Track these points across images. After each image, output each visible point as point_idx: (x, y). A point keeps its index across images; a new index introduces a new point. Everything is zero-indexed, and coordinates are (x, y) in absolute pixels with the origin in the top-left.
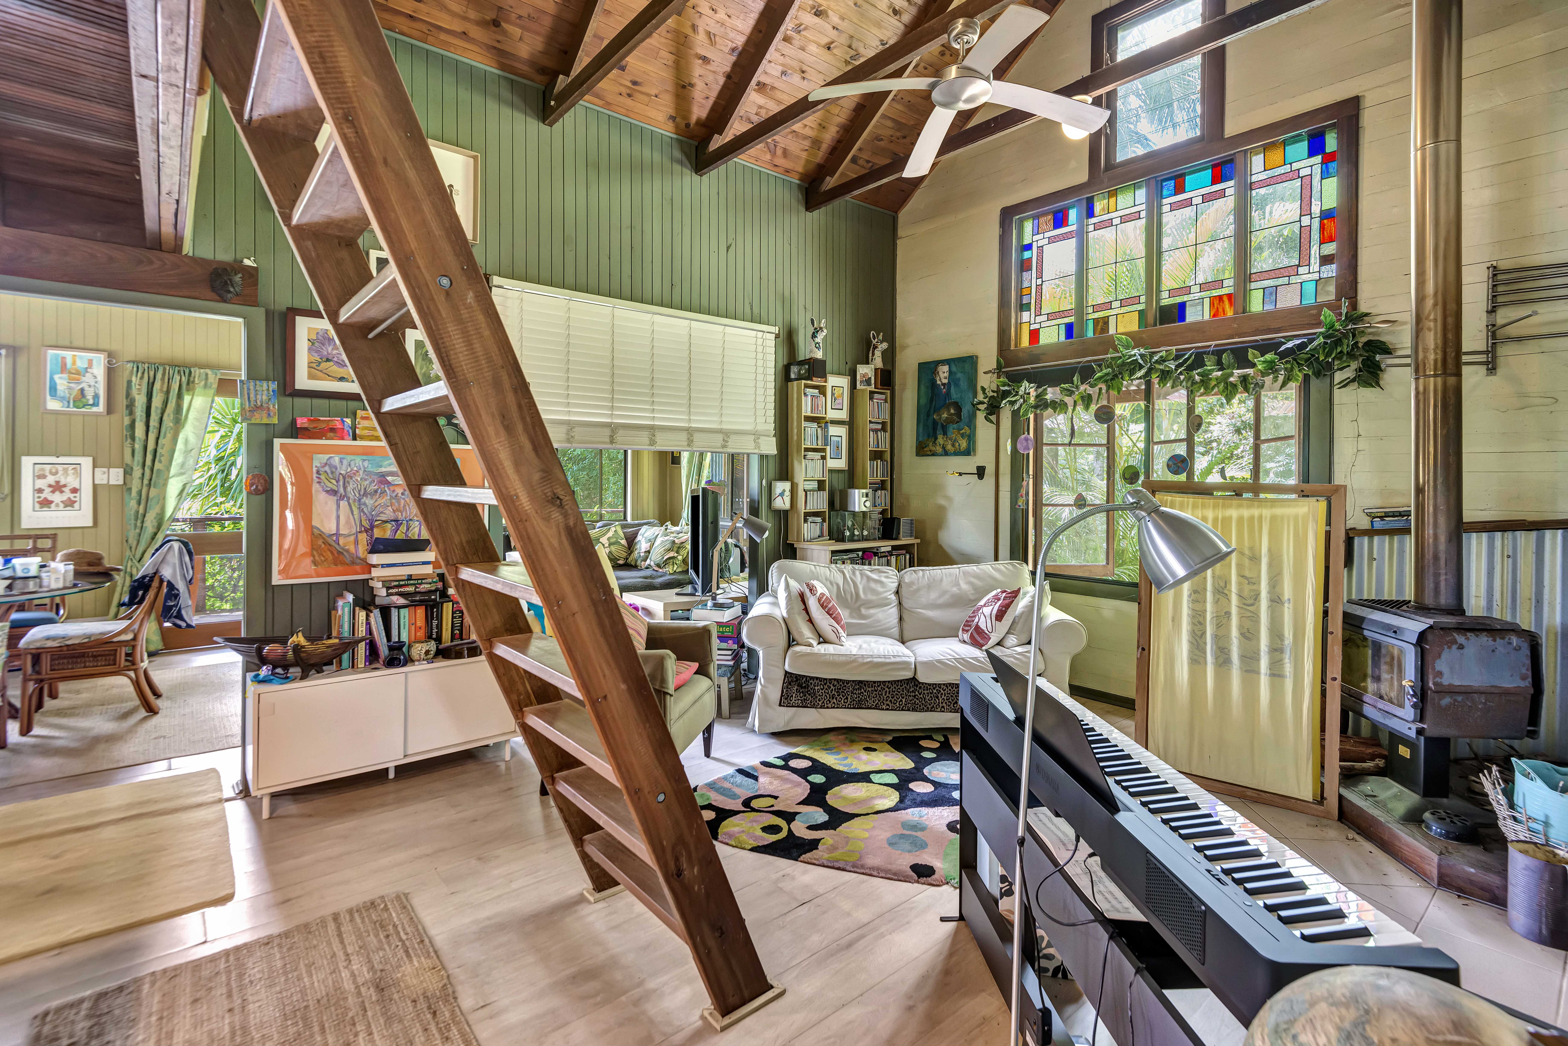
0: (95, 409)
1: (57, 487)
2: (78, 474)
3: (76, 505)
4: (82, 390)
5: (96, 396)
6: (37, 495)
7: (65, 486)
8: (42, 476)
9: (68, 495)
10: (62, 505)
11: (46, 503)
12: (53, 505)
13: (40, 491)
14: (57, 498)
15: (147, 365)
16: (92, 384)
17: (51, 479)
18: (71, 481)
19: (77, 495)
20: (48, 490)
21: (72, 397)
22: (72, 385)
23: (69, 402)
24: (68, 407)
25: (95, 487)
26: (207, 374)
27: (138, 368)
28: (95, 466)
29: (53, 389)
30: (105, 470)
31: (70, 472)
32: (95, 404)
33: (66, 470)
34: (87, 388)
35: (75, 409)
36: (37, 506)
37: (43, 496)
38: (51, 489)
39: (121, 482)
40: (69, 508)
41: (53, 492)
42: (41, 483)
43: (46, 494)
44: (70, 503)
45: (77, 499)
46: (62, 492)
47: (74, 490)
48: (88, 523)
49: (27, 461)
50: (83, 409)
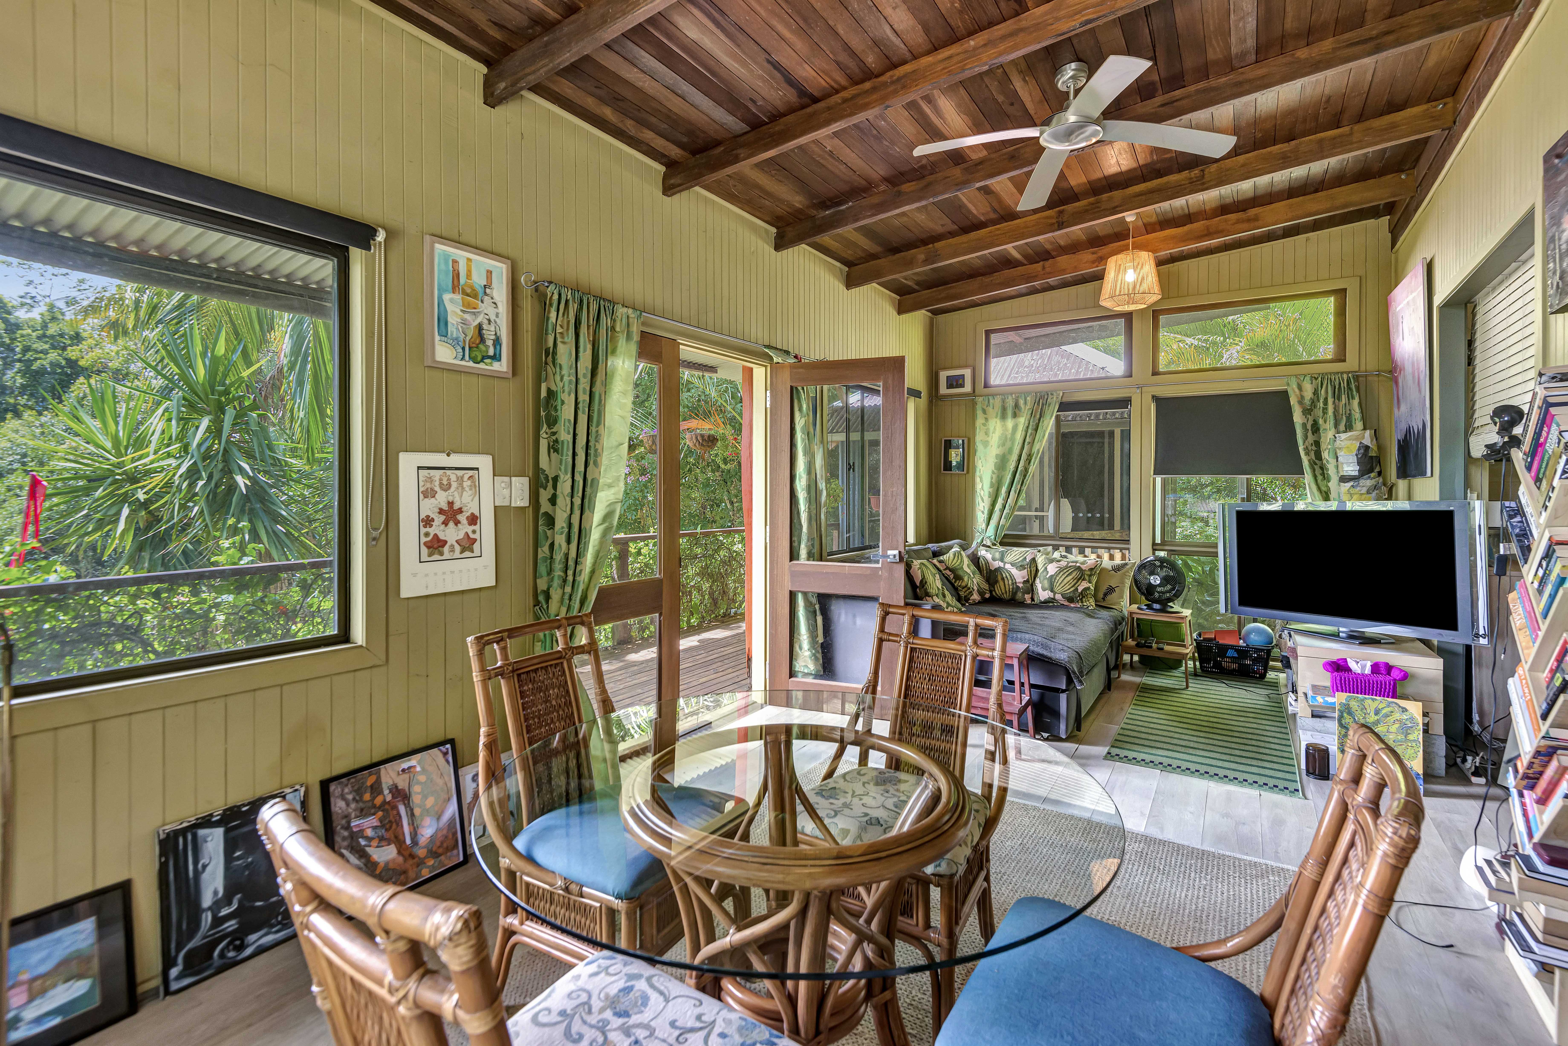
0: (496, 366)
1: (451, 514)
2: (476, 487)
3: (476, 546)
4: (480, 327)
5: (497, 342)
6: (423, 530)
7: (460, 511)
8: (429, 494)
9: (465, 528)
10: (458, 548)
11: (436, 545)
12: (446, 549)
13: (428, 522)
14: (452, 534)
16: (493, 318)
17: (442, 499)
18: (466, 501)
19: (477, 527)
20: (439, 519)
21: (468, 338)
22: (467, 317)
23: (463, 349)
24: (463, 359)
25: (496, 510)
28: (495, 473)
29: (443, 321)
30: (507, 479)
31: (467, 484)
32: (496, 357)
33: (460, 480)
34: (487, 326)
35: (471, 364)
36: (425, 551)
37: (432, 531)
38: (443, 518)
39: (525, 503)
40: (467, 554)
41: (445, 523)
42: (429, 507)
43: (436, 529)
44: (468, 544)
45: (477, 536)
46: (457, 523)
47: (473, 520)
48: (491, 579)
49: (408, 462)
50: (482, 366)
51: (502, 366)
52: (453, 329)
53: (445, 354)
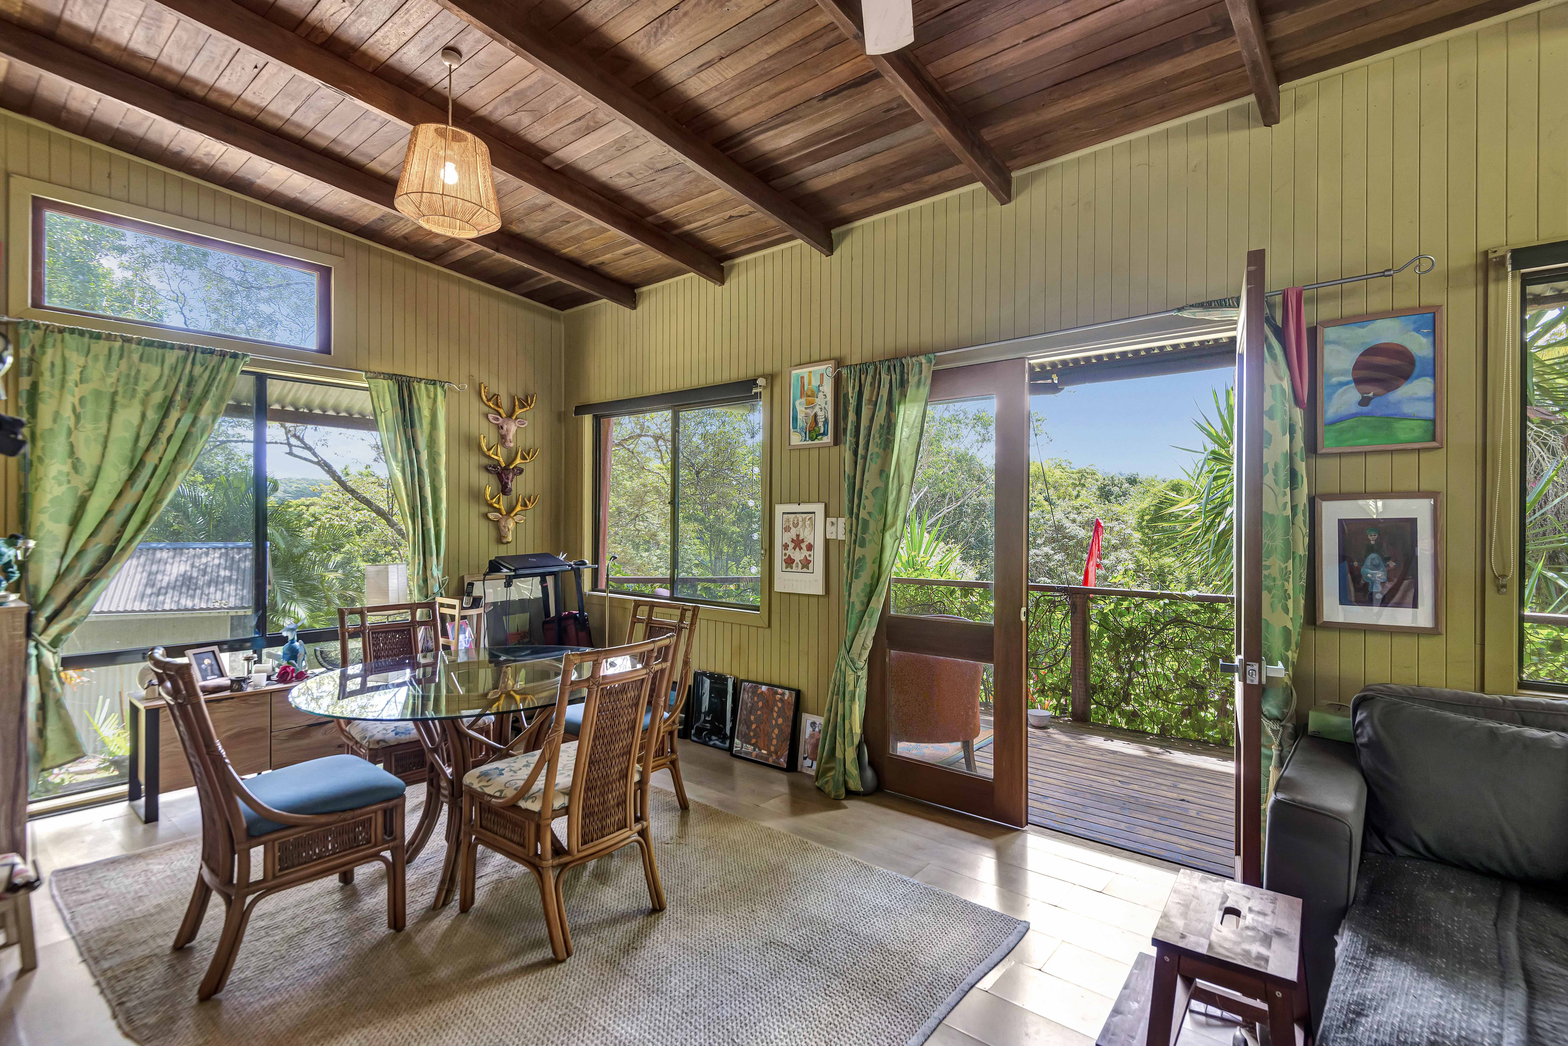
0: (825, 439)
1: (798, 542)
2: (813, 526)
3: (811, 566)
4: (815, 416)
6: (784, 551)
7: (803, 541)
8: (788, 529)
9: (805, 553)
10: (801, 565)
11: (789, 562)
12: (795, 565)
13: (786, 546)
14: (798, 556)
15: (860, 366)
16: (823, 406)
17: (793, 533)
18: (807, 535)
19: (812, 552)
20: (791, 545)
21: (808, 425)
22: (809, 411)
23: (806, 433)
24: (806, 440)
25: (827, 542)
26: (921, 364)
27: (850, 373)
28: (827, 515)
29: (795, 418)
30: (835, 520)
31: (808, 523)
32: (825, 434)
33: (804, 520)
34: (820, 413)
35: (810, 442)
36: (784, 564)
37: (788, 553)
38: (793, 544)
39: (847, 537)
40: (805, 570)
41: (794, 548)
42: (787, 537)
43: (790, 552)
44: (806, 563)
45: (812, 558)
46: (801, 549)
47: (810, 547)
48: (819, 590)
49: (779, 509)
50: (816, 441)
51: (828, 439)
52: (799, 423)
53: (795, 439)
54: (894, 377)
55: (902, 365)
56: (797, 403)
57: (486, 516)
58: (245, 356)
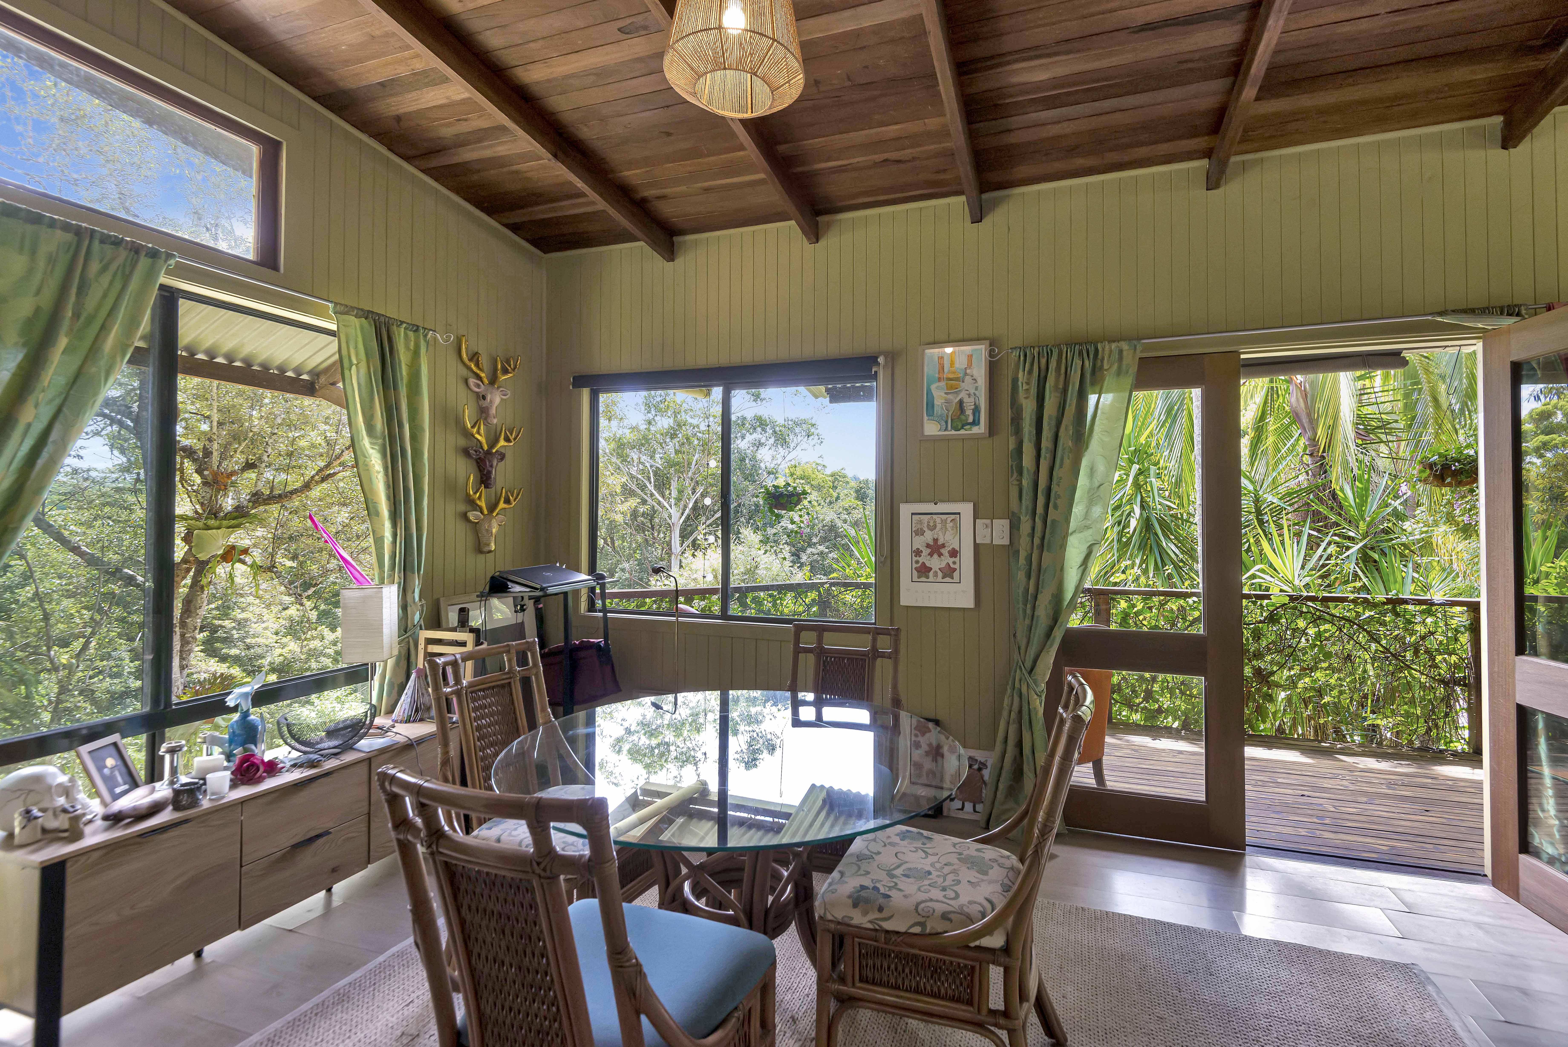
0: (975, 430)
1: (935, 548)
2: (958, 529)
3: (956, 574)
4: (961, 402)
5: (976, 410)
6: (915, 559)
7: (943, 546)
8: (920, 532)
9: (947, 560)
10: (940, 574)
11: (923, 571)
12: (931, 574)
13: (918, 553)
14: (936, 563)
15: (1037, 349)
16: (972, 391)
17: (929, 536)
18: (949, 539)
19: (957, 560)
20: (926, 552)
21: (950, 414)
22: (950, 397)
23: (946, 422)
24: (946, 430)
25: (976, 546)
26: (1122, 351)
27: (1025, 356)
28: (976, 517)
29: (931, 405)
30: (988, 521)
31: (950, 525)
32: (975, 423)
33: (944, 522)
34: (966, 400)
35: (953, 432)
36: (915, 573)
37: (921, 560)
38: (929, 551)
39: (1006, 542)
40: (947, 579)
41: (931, 555)
42: (919, 542)
43: (924, 558)
44: (949, 572)
45: (957, 566)
46: (940, 555)
47: (954, 553)
48: (968, 602)
49: (905, 510)
50: (962, 432)
51: (981, 429)
52: (937, 410)
53: (931, 429)
54: (1087, 362)
55: (1097, 350)
56: (933, 387)
57: (465, 516)
58: (169, 256)
